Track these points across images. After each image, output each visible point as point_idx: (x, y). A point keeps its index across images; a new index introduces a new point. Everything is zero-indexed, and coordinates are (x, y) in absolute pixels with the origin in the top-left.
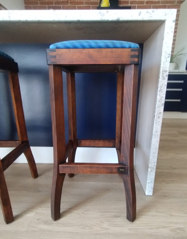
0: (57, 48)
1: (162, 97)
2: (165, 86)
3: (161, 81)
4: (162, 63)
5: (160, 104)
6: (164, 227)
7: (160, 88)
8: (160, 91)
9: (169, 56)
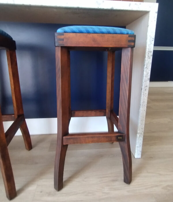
0: (65, 32)
1: (148, 73)
2: (150, 64)
3: (147, 60)
4: (147, 45)
5: (146, 78)
6: (157, 186)
7: (147, 66)
8: (146, 68)
9: (153, 39)
